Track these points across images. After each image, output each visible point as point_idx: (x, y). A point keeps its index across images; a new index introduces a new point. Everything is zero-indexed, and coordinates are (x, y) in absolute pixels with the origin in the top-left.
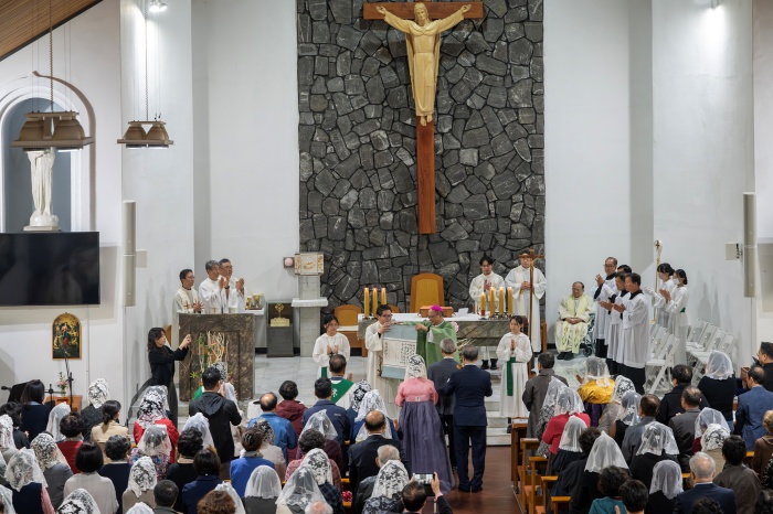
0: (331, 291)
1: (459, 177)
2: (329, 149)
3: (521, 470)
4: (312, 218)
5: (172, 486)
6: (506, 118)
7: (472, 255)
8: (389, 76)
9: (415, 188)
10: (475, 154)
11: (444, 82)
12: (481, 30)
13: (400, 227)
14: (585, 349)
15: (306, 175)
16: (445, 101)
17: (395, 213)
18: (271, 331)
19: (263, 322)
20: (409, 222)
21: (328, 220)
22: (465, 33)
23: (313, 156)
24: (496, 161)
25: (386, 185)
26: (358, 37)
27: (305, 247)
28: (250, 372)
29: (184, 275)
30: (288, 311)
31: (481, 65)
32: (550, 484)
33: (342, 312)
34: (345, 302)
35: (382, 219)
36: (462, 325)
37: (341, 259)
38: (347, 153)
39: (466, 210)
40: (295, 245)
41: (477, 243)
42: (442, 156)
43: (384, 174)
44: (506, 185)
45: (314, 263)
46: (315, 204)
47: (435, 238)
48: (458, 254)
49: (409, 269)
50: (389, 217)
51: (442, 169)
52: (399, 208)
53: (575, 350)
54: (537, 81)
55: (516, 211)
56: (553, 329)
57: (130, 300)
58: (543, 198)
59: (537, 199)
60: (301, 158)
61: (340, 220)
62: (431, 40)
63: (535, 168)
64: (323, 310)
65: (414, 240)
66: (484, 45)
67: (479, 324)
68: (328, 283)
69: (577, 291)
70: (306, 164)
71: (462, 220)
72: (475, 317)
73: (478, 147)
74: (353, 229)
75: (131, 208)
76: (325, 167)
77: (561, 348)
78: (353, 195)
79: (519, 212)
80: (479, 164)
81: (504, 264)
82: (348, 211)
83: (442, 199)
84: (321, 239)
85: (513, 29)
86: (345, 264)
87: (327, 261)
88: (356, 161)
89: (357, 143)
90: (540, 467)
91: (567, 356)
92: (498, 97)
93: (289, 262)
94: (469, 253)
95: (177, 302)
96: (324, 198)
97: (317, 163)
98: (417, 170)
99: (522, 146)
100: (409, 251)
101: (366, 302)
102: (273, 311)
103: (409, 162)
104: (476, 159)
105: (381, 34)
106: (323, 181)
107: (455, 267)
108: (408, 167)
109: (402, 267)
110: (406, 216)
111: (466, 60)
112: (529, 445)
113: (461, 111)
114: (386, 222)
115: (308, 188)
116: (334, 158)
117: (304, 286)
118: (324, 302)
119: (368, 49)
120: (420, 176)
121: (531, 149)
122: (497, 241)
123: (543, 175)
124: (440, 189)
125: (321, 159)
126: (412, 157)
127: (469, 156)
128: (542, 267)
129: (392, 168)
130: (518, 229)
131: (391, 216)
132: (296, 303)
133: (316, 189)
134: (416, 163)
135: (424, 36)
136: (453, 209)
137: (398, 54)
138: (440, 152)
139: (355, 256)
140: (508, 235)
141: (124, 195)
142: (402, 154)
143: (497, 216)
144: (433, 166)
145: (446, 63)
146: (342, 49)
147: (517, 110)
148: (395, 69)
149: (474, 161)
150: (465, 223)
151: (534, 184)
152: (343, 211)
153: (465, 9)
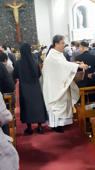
6: (30, 22)
8: (11, 16)
9: (17, 35)
11: (20, 17)
12: (25, 8)
16: (20, 20)
20: (17, 41)
21: (4, 41)
22: (22, 8)
24: (29, 30)
25: (12, 35)
26: (5, 10)
31: (26, 14)
39: (26, 38)
43: (12, 33)
44: (31, 34)
46: (1, 38)
47: (21, 43)
50: (14, 40)
52: (15, 38)
54: (34, 16)
55: (33, 38)
59: (36, 36)
62: (17, 9)
63: (36, 31)
65: (18, 44)
66: (26, 10)
74: (8, 42)
76: (2, 32)
78: (7, 36)
83: (22, 36)
85: (30, 7)
88: (7, 31)
89: (7, 28)
92: (28, 19)
96: (3, 37)
99: (33, 27)
103: (16, 30)
105: (9, 9)
106: (2, 34)
111: (23, 13)
113: (23, 22)
114: (13, 41)
116: (3, 30)
119: (7, 12)
121: (35, 28)
130: (34, 41)
133: (1, 36)
135: (16, 9)
136: (23, 38)
137: (12, 12)
138: (20, 29)
140: (32, 42)
142: (14, 29)
143: (30, 39)
144: (19, 31)
145: (20, 14)
146: (3, 12)
147: (32, 21)
148: (12, 15)
149: (26, 30)
150: (26, 40)
151: (36, 33)
152: (6, 39)
153: (22, 3)
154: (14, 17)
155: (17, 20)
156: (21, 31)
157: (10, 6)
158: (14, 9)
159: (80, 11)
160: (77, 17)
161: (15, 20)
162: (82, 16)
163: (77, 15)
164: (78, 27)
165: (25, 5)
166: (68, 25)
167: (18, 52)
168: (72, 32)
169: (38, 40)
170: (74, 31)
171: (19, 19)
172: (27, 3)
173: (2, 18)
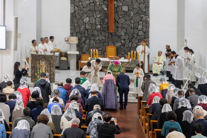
0: (80, 49)
1: (122, 15)
2: (80, 4)
3: (140, 110)
4: (74, 25)
5: (29, 110)
7: (126, 40)
9: (108, 18)
10: (127, 8)
13: (102, 30)
14: (162, 73)
15: (72, 11)
17: (101, 25)
18: (61, 61)
19: (58, 58)
20: (105, 29)
21: (79, 27)
23: (75, 6)
24: (134, 10)
25: (98, 16)
27: (72, 35)
28: (54, 74)
29: (33, 42)
30: (66, 55)
32: (150, 116)
33: (83, 56)
34: (84, 53)
35: (97, 27)
36: (122, 63)
37: (84, 39)
38: (86, 5)
39: (124, 26)
40: (69, 34)
41: (128, 36)
42: (116, 8)
43: (98, 12)
44: (137, 18)
45: (75, 40)
46: (75, 21)
47: (114, 34)
48: (121, 40)
49: (105, 44)
51: (116, 12)
52: (102, 24)
53: (159, 73)
55: (140, 27)
56: (152, 66)
57: (16, 49)
58: (149, 23)
59: (147, 24)
60: (71, 6)
61: (83, 27)
63: (146, 13)
64: (77, 55)
67: (128, 63)
68: (79, 47)
69: (160, 54)
70: (73, 8)
71: (122, 29)
72: (126, 60)
73: (128, 6)
75: (17, 19)
76: (79, 9)
77: (154, 72)
78: (88, 19)
79: (141, 27)
80: (128, 11)
81: (136, 44)
82: (86, 24)
83: (116, 22)
84: (77, 32)
86: (85, 41)
87: (79, 39)
88: (88, 8)
89: (89, 2)
90: (147, 110)
91: (156, 75)
93: (67, 39)
94: (124, 39)
95: (31, 50)
96: (78, 19)
97: (76, 8)
98: (108, 12)
99: (142, 6)
100: (105, 38)
101: (91, 54)
102: (61, 55)
103: (106, 9)
104: (127, 10)
106: (78, 14)
107: (120, 44)
108: (105, 11)
109: (103, 43)
110: (105, 27)
112: (143, 103)
114: (98, 28)
115: (73, 16)
116: (82, 7)
117: (71, 47)
118: (78, 53)
120: (109, 14)
121: (145, 7)
122: (134, 36)
123: (149, 16)
124: (116, 18)
125: (77, 7)
126: (107, 7)
127: (125, 8)
128: (148, 46)
129: (100, 11)
130: (141, 33)
131: (100, 26)
132: (69, 52)
133: (76, 16)
134: (108, 9)
136: (120, 25)
138: (116, 6)
139: (88, 38)
140: (138, 35)
141: (14, 15)
142: (104, 6)
143: (134, 28)
144: (113, 11)
151: (146, 18)
152: (84, 24)
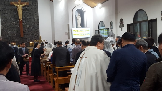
4: (3, 35)
6: (33, 20)
8: (15, 14)
9: (20, 30)
12: (29, 7)
15: (2, 29)
16: (24, 17)
20: (19, 36)
21: (6, 36)
22: (26, 7)
24: (32, 26)
25: (15, 30)
26: (10, 7)
31: (29, 12)
39: (28, 34)
43: (15, 28)
44: (34, 30)
46: (4, 33)
47: (23, 38)
48: (27, 40)
50: (16, 35)
52: (17, 33)
54: (37, 15)
55: (35, 34)
58: (39, 32)
62: (21, 8)
63: (38, 28)
65: (20, 38)
66: (29, 9)
70: (2, 27)
74: (10, 37)
78: (10, 32)
83: (24, 32)
84: (5, 38)
85: (33, 7)
88: (10, 26)
89: (10, 24)
92: (32, 17)
94: (29, 40)
97: (4, 27)
99: (36, 24)
100: (19, 40)
103: (19, 27)
105: (13, 7)
107: (27, 42)
109: (18, 42)
111: (27, 11)
113: (26, 19)
116: (7, 26)
119: (11, 9)
130: (36, 36)
133: (4, 31)
135: (20, 7)
136: (26, 34)
137: (16, 10)
138: (23, 25)
140: (34, 37)
142: (17, 25)
143: (32, 34)
144: (22, 27)
145: (24, 12)
146: (7, 9)
147: (35, 19)
148: (16, 12)
149: (29, 26)
150: (28, 36)
151: (38, 30)
152: (9, 34)
153: (26, 3)
154: (18, 14)
155: (20, 17)
156: (24, 28)
157: (14, 4)
158: (19, 8)
159: (78, 13)
160: (76, 18)
161: (18, 18)
162: (80, 17)
163: (76, 16)
164: (77, 27)
165: (29, 5)
166: (68, 24)
167: (19, 47)
168: (72, 30)
169: (40, 35)
170: (73, 29)
171: (22, 16)
172: (31, 3)
173: (6, 15)
